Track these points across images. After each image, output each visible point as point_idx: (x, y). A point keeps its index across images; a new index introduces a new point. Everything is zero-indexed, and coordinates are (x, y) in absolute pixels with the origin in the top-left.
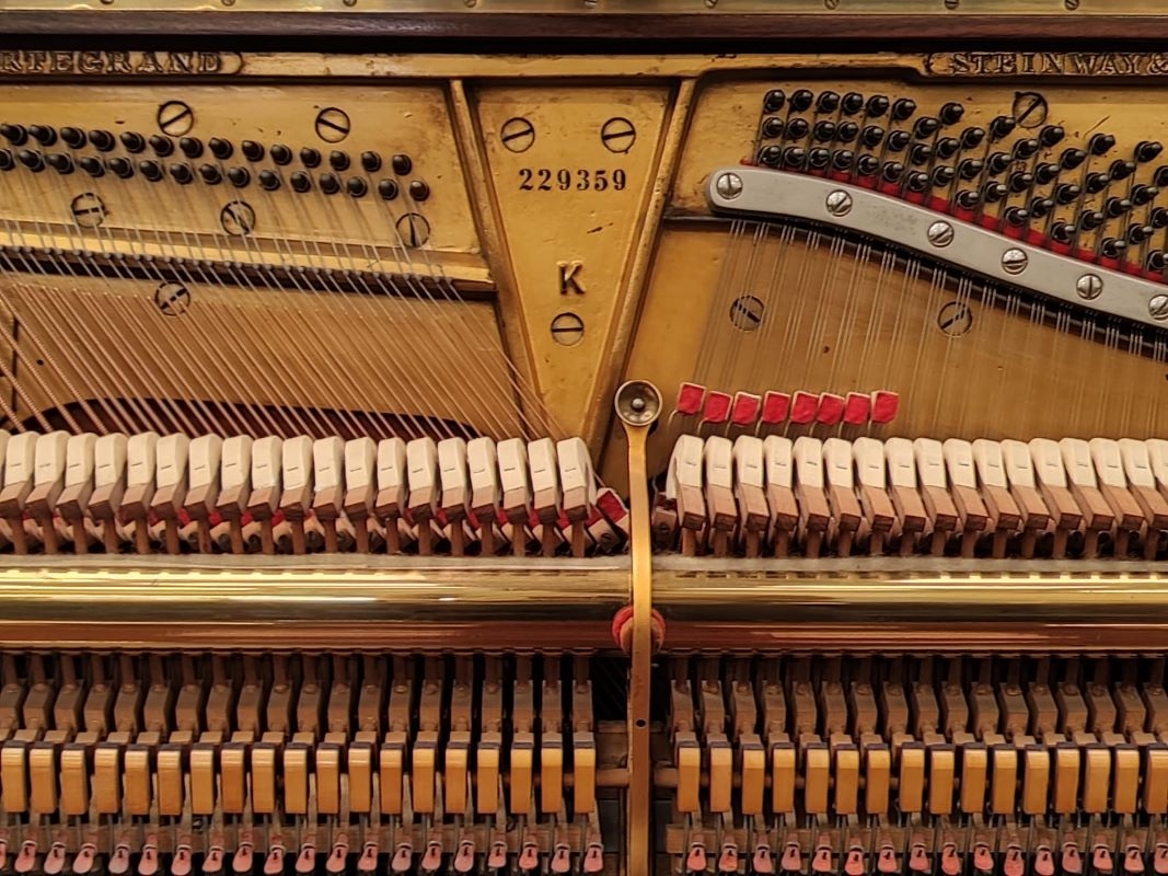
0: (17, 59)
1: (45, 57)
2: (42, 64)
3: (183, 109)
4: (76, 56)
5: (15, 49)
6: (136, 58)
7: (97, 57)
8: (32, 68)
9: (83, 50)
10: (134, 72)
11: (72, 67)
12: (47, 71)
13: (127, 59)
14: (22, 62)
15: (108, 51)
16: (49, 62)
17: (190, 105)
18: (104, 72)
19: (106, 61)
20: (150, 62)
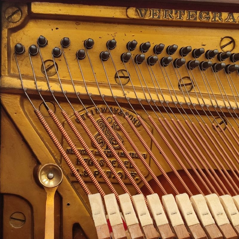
0: (172, 13)
1: (184, 14)
2: (182, 16)
3: (230, 40)
4: (198, 12)
5: (171, 9)
6: (225, 15)
7: (208, 14)
8: (178, 18)
9: (201, 10)
10: (223, 22)
11: (196, 19)
12: (184, 20)
13: (221, 15)
14: (173, 15)
15: (212, 12)
16: (186, 15)
17: (234, 38)
18: (210, 21)
19: (211, 16)
20: (231, 17)
